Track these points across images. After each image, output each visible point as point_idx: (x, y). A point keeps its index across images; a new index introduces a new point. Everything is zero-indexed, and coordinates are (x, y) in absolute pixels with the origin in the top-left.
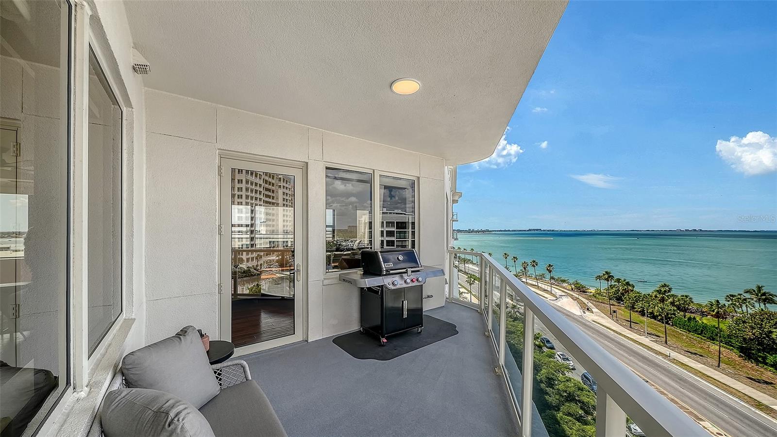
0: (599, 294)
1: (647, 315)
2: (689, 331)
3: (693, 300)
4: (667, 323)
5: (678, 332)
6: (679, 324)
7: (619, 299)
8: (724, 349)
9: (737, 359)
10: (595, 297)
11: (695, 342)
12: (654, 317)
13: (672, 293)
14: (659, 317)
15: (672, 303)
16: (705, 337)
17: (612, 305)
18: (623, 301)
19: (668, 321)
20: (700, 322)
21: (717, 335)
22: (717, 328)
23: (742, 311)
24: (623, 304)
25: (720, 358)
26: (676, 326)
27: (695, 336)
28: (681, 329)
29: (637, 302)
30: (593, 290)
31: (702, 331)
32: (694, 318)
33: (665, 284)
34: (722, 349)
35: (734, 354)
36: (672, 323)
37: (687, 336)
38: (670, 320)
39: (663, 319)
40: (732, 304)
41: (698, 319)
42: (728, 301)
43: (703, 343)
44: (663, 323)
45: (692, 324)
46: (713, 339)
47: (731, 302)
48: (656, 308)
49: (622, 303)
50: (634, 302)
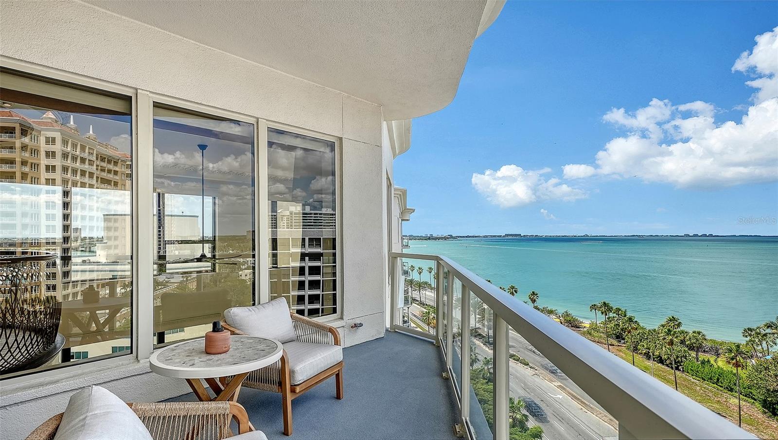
0: (595, 329)
1: (654, 359)
2: (703, 378)
3: (707, 338)
4: (677, 368)
5: (690, 380)
6: (691, 370)
7: (619, 337)
8: (744, 403)
9: (760, 416)
10: (590, 334)
11: (710, 394)
12: (661, 361)
13: (682, 328)
14: (668, 362)
15: (682, 342)
16: (722, 387)
17: (610, 345)
18: (624, 339)
19: (678, 366)
20: (716, 366)
21: (735, 384)
22: (734, 374)
23: (763, 349)
24: (624, 343)
25: (740, 415)
26: (688, 372)
27: (711, 387)
28: (694, 377)
29: (641, 340)
30: (587, 324)
31: (718, 380)
32: (708, 361)
33: (673, 317)
34: (743, 403)
35: (756, 409)
36: (683, 368)
37: (701, 386)
38: (681, 365)
39: (671, 364)
40: (750, 341)
41: (712, 362)
42: (746, 337)
43: (719, 396)
44: (672, 368)
45: (707, 369)
46: (731, 390)
47: (749, 338)
48: (664, 349)
49: (623, 341)
50: (637, 341)
